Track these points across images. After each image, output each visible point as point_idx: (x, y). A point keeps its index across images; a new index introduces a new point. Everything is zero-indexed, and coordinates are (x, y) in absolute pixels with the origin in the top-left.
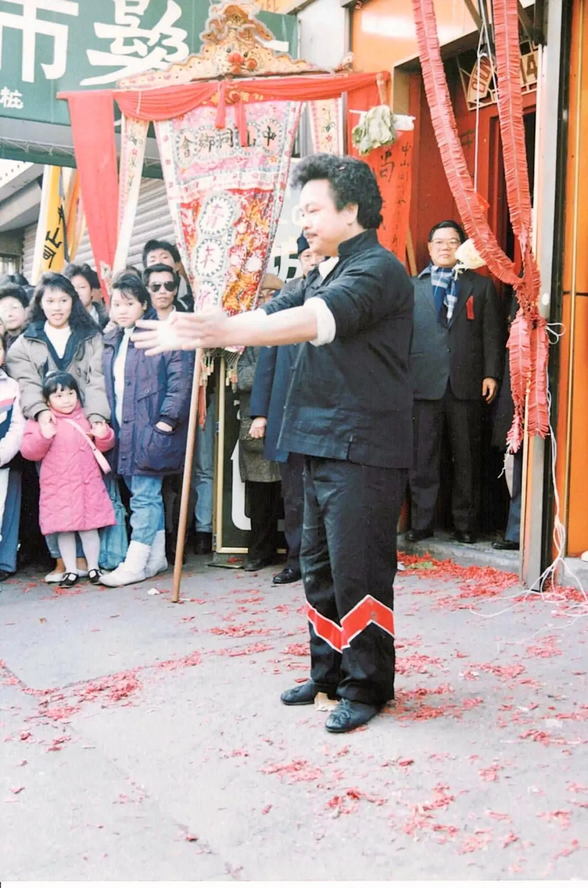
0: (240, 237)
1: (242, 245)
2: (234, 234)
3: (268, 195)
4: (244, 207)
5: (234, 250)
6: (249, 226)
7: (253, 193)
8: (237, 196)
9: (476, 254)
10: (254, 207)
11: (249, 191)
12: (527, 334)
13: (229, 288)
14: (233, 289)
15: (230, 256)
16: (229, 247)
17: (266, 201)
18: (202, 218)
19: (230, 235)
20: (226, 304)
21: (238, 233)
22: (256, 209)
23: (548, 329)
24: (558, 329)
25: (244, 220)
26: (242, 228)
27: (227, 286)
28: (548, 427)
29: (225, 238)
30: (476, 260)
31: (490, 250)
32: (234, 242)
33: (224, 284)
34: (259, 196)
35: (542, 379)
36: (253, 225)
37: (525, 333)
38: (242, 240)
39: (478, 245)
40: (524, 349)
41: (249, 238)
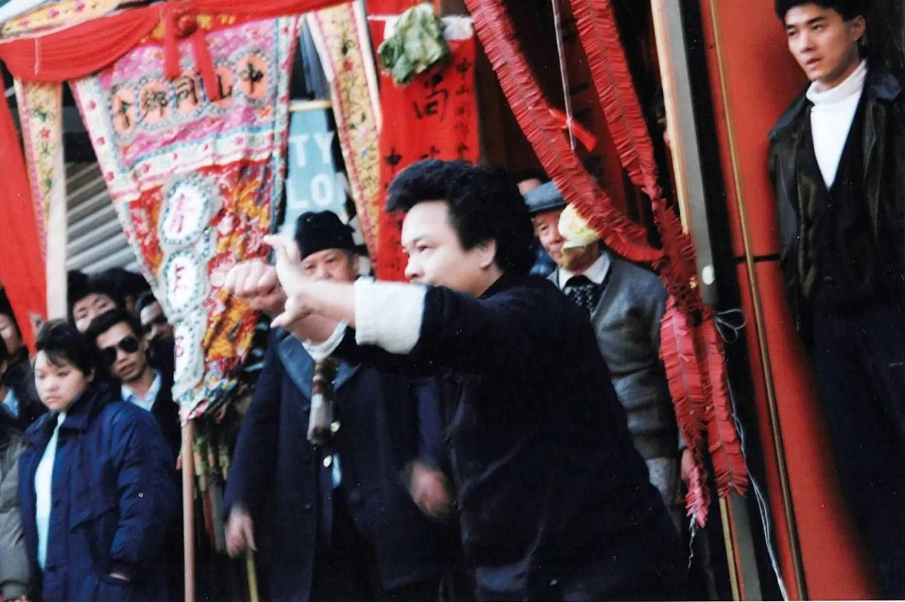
0: (223, 241)
1: (228, 253)
2: (214, 236)
3: (262, 168)
4: (224, 192)
5: (215, 263)
6: (236, 222)
7: (236, 169)
8: (212, 176)
9: (581, 223)
10: (241, 190)
11: (233, 164)
12: (688, 334)
13: (213, 326)
14: (220, 326)
15: (210, 272)
16: (208, 259)
17: (260, 179)
18: (165, 219)
19: (208, 240)
20: (212, 352)
21: (220, 236)
22: (245, 193)
23: (720, 321)
24: (737, 319)
25: (227, 214)
26: (226, 225)
27: (210, 322)
28: (747, 477)
29: (201, 246)
30: (582, 231)
31: (600, 215)
32: (215, 249)
33: (203, 320)
34: (249, 172)
35: (723, 401)
36: (242, 218)
37: (684, 333)
38: (228, 245)
39: (584, 211)
40: (687, 359)
41: (238, 240)
